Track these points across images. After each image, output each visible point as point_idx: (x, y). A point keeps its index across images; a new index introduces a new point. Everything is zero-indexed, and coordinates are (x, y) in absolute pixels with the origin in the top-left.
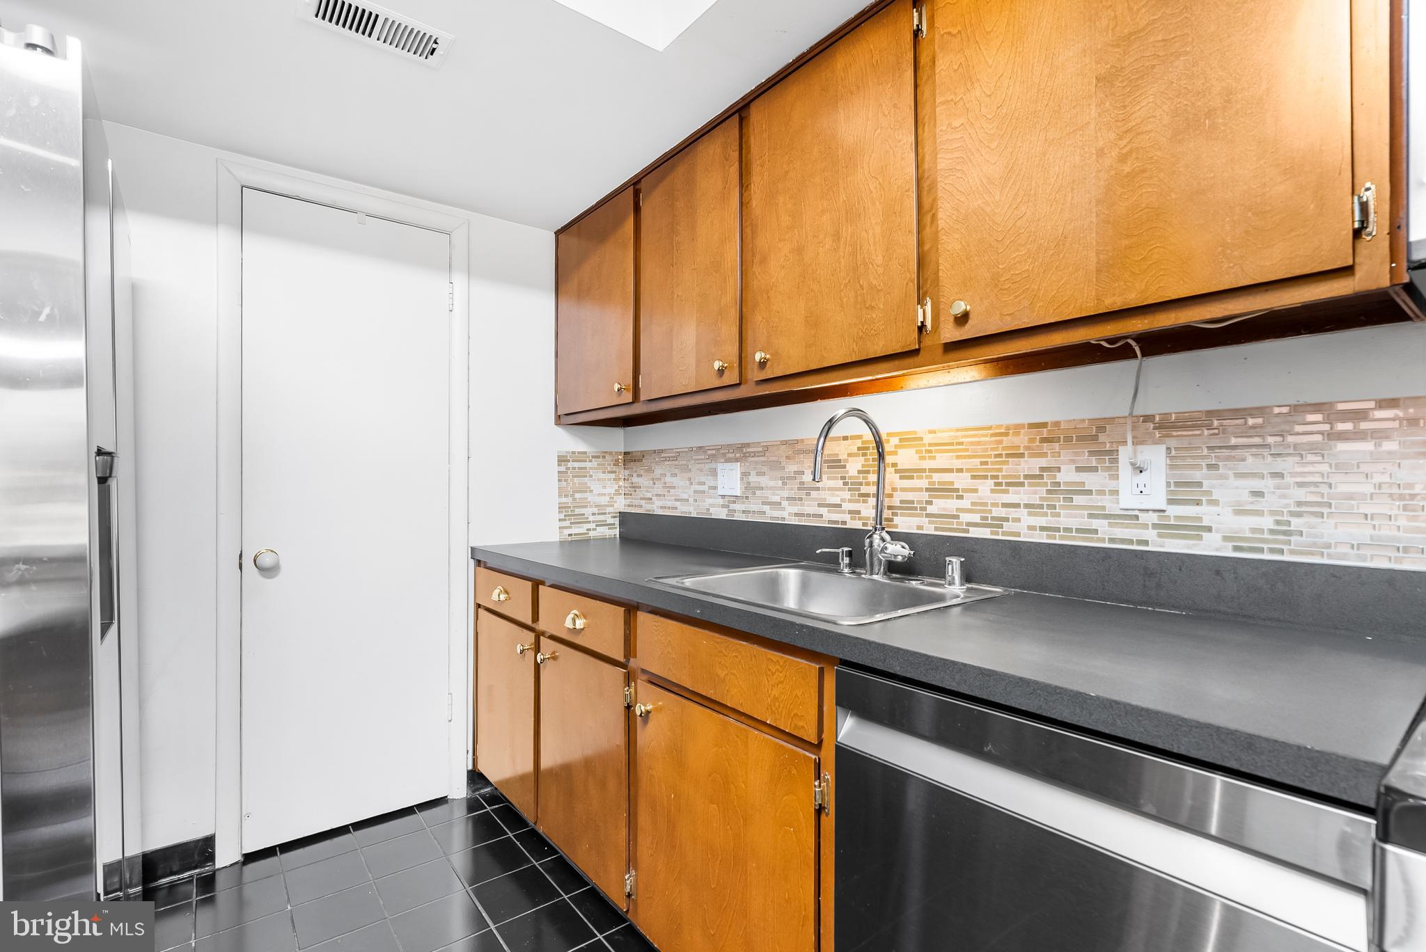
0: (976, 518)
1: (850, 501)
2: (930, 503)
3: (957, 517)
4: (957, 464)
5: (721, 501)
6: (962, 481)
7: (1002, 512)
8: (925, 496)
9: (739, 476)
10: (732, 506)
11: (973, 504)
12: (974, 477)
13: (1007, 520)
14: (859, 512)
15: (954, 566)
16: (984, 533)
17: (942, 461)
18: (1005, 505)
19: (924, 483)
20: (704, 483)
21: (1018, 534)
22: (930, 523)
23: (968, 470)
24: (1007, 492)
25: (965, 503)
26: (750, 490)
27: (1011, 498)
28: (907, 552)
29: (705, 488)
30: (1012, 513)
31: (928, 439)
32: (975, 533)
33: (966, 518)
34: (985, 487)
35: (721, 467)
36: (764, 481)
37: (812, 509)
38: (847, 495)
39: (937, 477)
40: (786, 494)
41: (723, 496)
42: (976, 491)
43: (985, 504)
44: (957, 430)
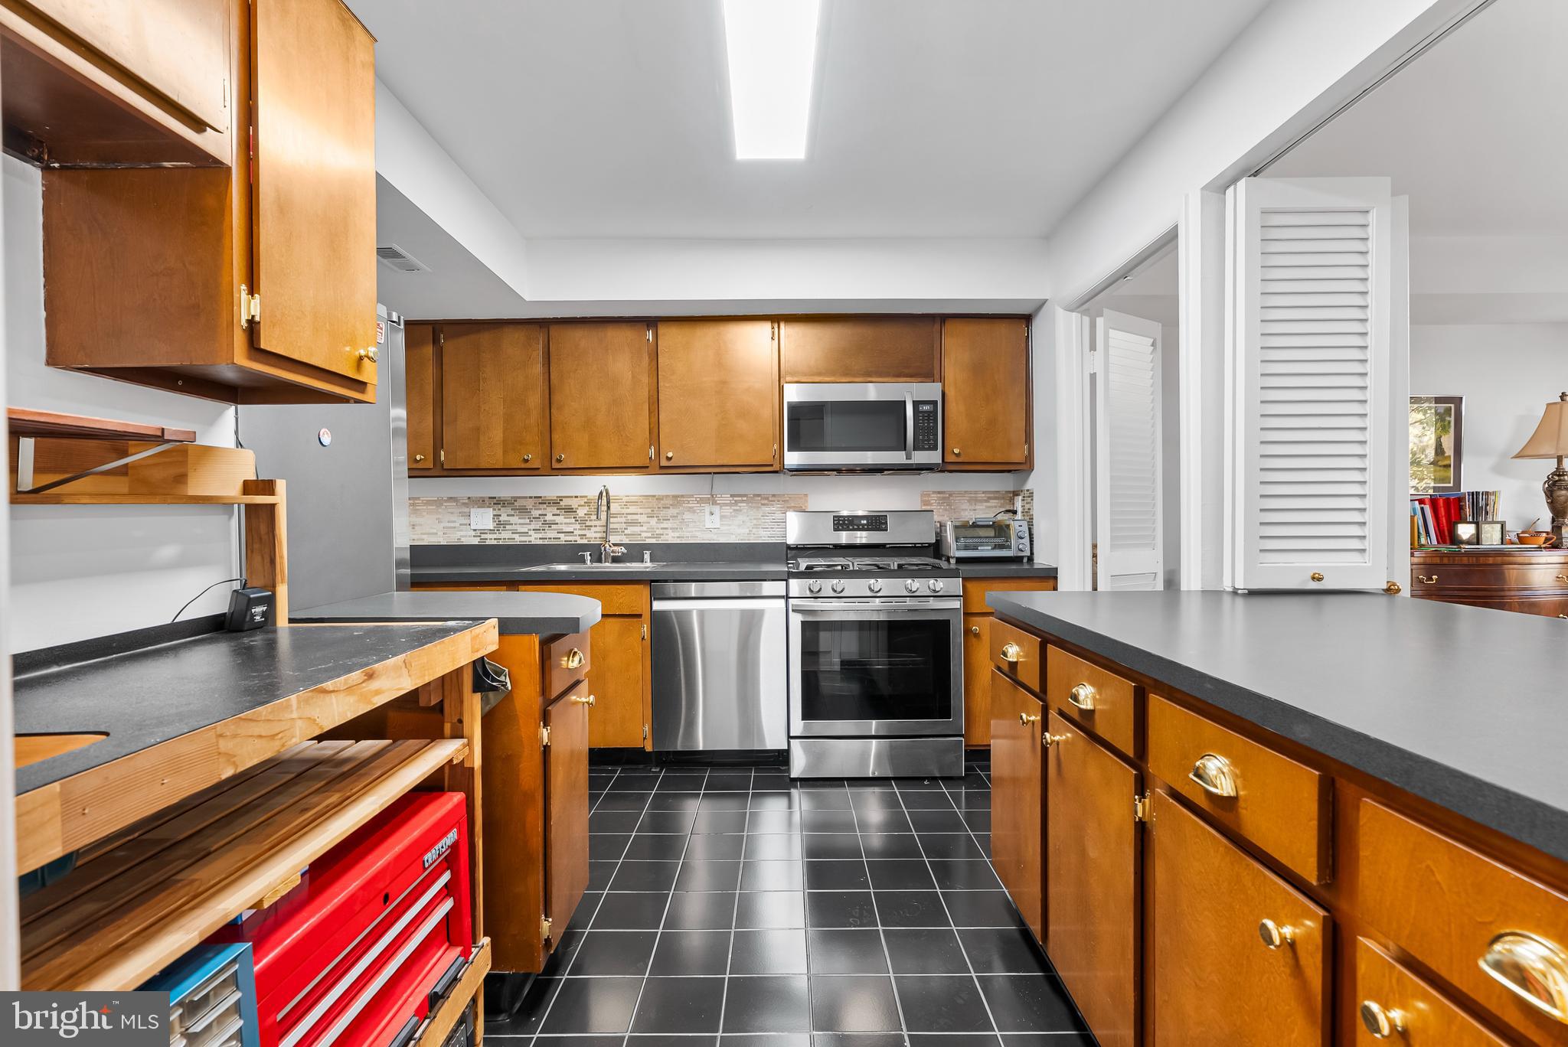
0: (649, 535)
1: (579, 529)
2: (627, 529)
3: (640, 535)
4: (640, 511)
5: (473, 533)
6: (642, 519)
7: (661, 532)
8: (624, 526)
9: (492, 516)
10: (483, 536)
11: (648, 528)
12: (648, 517)
13: (663, 534)
14: (585, 535)
15: (647, 556)
16: (653, 541)
17: (632, 509)
18: (662, 529)
19: (623, 520)
20: (455, 522)
21: (667, 540)
22: (627, 538)
23: (645, 514)
24: (662, 523)
25: (644, 528)
26: (500, 525)
27: (663, 526)
28: (624, 550)
29: (457, 525)
30: (665, 532)
31: (625, 499)
32: (649, 541)
33: (644, 535)
34: (653, 521)
35: (474, 511)
36: (514, 520)
37: (554, 535)
38: (578, 526)
39: (629, 517)
40: (532, 527)
41: (475, 530)
42: (649, 523)
43: (653, 529)
44: (640, 496)
